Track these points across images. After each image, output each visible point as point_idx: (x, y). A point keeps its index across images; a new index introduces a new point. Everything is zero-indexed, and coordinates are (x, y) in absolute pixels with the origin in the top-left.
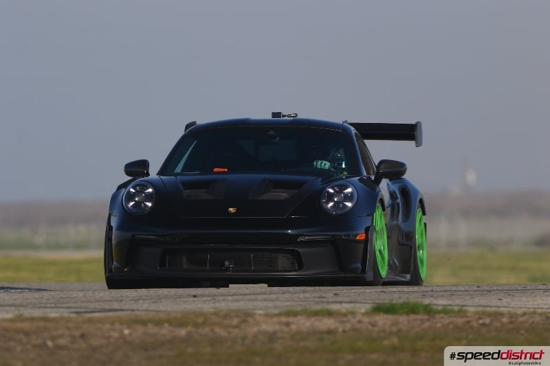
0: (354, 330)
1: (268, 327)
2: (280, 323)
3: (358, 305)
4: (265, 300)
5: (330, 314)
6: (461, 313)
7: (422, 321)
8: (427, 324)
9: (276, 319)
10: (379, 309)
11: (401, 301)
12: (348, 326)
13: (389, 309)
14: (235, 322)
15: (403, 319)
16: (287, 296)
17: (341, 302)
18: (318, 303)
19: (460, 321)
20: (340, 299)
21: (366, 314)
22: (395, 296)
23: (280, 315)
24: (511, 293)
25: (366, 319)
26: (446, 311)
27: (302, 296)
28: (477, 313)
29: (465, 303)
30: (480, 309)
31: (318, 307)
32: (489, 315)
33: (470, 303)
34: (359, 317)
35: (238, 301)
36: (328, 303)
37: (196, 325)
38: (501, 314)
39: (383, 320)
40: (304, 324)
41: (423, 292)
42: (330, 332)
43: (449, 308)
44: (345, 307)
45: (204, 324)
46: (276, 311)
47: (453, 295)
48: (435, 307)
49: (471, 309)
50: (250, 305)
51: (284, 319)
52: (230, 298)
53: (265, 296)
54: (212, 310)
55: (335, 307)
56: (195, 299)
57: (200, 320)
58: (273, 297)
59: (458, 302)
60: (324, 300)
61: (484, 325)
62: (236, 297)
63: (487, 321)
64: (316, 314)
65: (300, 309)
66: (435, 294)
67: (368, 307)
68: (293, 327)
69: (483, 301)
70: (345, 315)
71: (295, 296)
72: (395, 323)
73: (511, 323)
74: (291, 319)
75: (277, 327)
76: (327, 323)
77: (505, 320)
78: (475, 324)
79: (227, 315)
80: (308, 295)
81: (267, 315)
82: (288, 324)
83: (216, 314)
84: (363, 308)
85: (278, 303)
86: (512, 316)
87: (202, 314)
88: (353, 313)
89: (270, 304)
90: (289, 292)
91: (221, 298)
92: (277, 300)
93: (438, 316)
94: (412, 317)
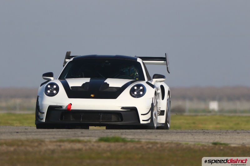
0: (90, 149)
1: (51, 147)
2: (57, 145)
3: (92, 138)
4: (49, 135)
5: (79, 141)
6: (139, 142)
7: (121, 146)
8: (123, 147)
9: (55, 144)
10: (102, 140)
11: (111, 136)
12: (87, 147)
13: (106, 140)
14: (36, 144)
15: (112, 144)
16: (60, 133)
17: (84, 136)
18: (74, 136)
19: (138, 146)
20: (84, 135)
21: (96, 142)
22: (109, 134)
23: (57, 142)
24: (161, 133)
25: (96, 144)
26: (132, 141)
27: (66, 133)
28: (146, 142)
29: (140, 138)
30: (148, 141)
31: (74, 138)
32: (152, 143)
33: (143, 137)
34: (92, 143)
35: (37, 135)
36: (79, 136)
37: (18, 146)
38: (157, 143)
39: (103, 145)
40: (68, 146)
41: (121, 132)
42: (80, 150)
43: (134, 140)
44: (86, 139)
45: (22, 145)
46: (55, 140)
47: (135, 134)
48: (127, 139)
49: (143, 141)
50: (43, 137)
51: (58, 144)
52: (34, 133)
53: (49, 133)
54: (25, 139)
55: (82, 138)
56: (17, 134)
57: (20, 143)
58: (53, 133)
59: (137, 137)
60: (76, 135)
61: (149, 148)
62: (36, 133)
63: (151, 146)
64: (73, 141)
65: (65, 139)
66: (127, 133)
67: (97, 138)
68: (63, 147)
69: (149, 137)
70: (86, 142)
71: (63, 133)
72: (109, 146)
73: (161, 147)
74: (62, 144)
75: (55, 147)
76: (78, 146)
77: (159, 146)
78: (145, 147)
79: (33, 141)
80: (69, 133)
81: (51, 142)
82: (60, 146)
83: (28, 140)
84: (94, 139)
85: (56, 136)
86: (162, 144)
87: (21, 141)
88: (90, 141)
89: (52, 136)
90: (60, 131)
91: (29, 133)
92: (55, 135)
93: (129, 144)
94: (117, 144)
